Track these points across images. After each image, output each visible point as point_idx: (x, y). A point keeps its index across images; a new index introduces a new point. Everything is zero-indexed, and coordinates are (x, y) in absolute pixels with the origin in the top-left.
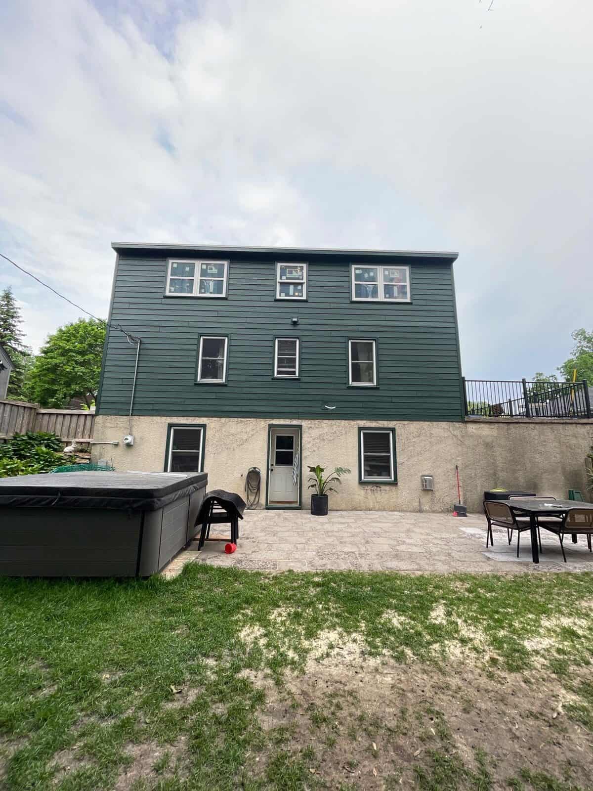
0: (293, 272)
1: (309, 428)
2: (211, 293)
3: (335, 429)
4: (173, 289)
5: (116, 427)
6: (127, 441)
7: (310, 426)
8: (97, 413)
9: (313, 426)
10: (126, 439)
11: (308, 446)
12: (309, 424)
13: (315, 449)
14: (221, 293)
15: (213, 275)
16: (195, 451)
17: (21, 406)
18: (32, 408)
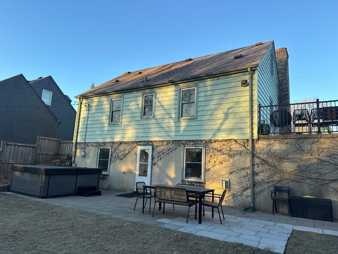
5: (80, 148)
6: (82, 155)
16: (107, 160)
17: (53, 140)
18: (58, 141)
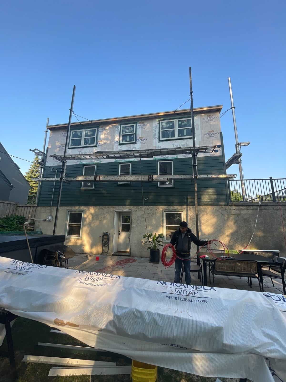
0: (129, 129)
1: (135, 211)
2: (89, 144)
3: (150, 212)
4: (72, 145)
5: (46, 212)
6: (48, 219)
7: (136, 210)
8: (38, 206)
9: (138, 210)
10: (48, 218)
11: (135, 221)
12: (136, 209)
13: (139, 222)
14: (94, 144)
15: (90, 136)
16: (79, 224)
17: (9, 203)
18: (15, 204)
